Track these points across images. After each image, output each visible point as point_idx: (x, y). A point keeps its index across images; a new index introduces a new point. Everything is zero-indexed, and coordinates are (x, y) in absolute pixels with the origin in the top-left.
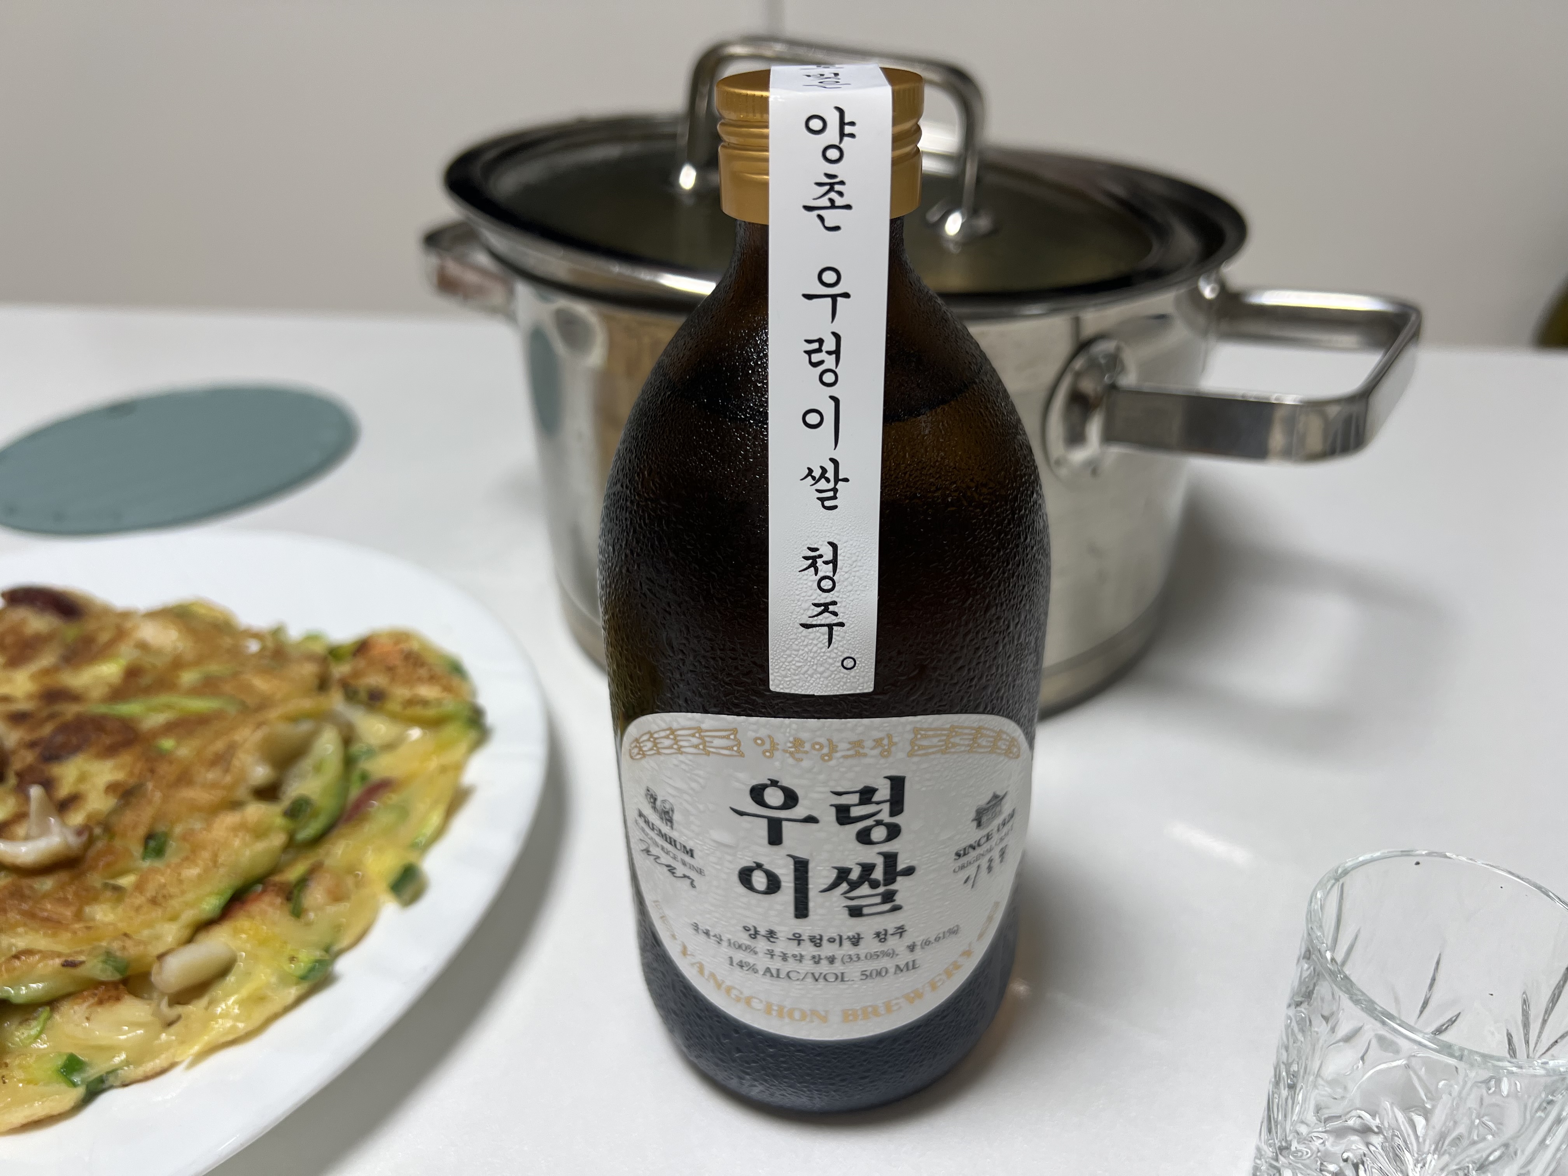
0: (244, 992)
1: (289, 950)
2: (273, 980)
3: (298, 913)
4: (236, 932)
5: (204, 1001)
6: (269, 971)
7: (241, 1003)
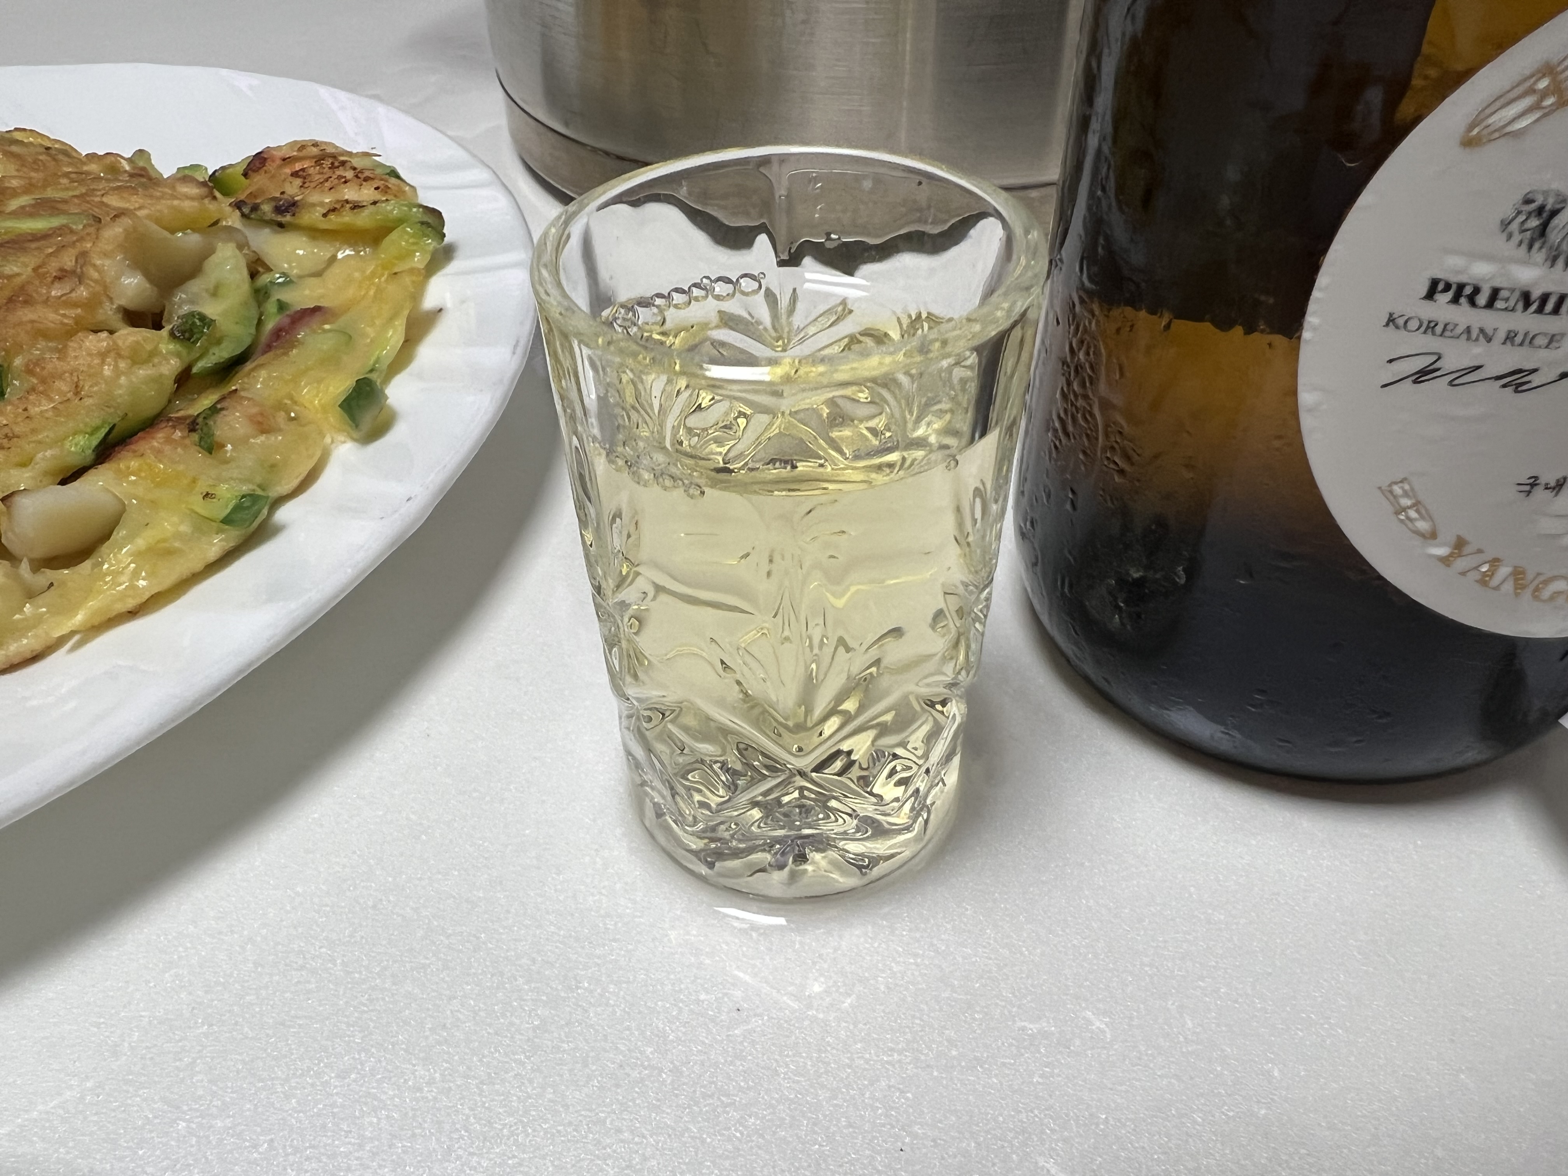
0: (141, 543)
1: (203, 486)
2: (184, 528)
3: (211, 447)
4: (123, 475)
5: (87, 565)
6: (175, 519)
7: (138, 556)
